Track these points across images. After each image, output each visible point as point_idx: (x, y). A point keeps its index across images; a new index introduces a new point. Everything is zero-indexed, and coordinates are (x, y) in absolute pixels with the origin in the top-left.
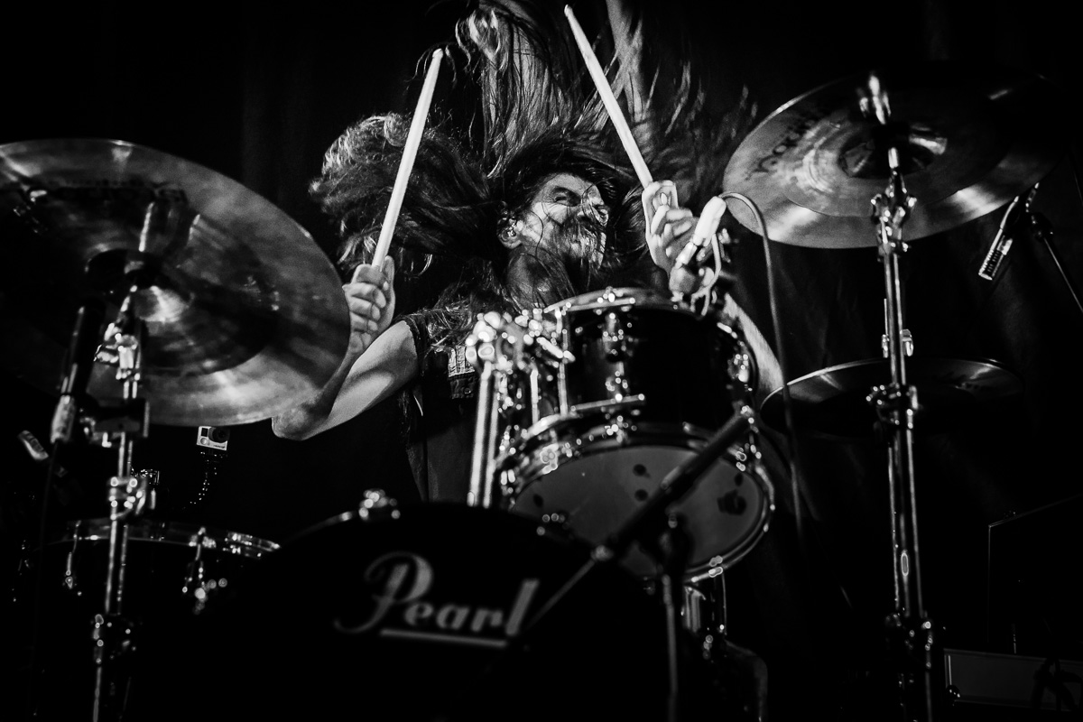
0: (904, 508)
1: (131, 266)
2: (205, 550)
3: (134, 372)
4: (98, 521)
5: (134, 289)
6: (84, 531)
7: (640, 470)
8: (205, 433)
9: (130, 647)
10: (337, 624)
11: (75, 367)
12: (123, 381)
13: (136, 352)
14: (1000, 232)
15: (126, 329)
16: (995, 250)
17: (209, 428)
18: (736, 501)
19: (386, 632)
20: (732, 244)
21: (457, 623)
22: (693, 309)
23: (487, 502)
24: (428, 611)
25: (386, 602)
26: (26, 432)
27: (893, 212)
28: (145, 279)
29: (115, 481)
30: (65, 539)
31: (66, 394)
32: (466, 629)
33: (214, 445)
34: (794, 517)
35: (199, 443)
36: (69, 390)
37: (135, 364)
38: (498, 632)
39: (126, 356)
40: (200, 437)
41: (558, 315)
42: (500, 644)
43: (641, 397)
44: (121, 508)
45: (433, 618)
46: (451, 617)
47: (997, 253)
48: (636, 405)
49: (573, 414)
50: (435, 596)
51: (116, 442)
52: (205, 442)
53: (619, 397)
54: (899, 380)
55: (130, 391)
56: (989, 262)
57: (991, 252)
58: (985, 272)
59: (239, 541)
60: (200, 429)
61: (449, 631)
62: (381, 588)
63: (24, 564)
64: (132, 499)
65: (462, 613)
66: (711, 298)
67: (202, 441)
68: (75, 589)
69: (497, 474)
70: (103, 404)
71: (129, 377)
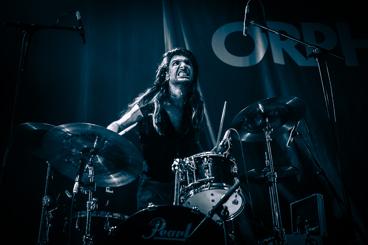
0: (276, 201)
1: (92, 151)
2: (109, 218)
3: (92, 175)
4: (83, 212)
5: (92, 156)
6: (80, 214)
7: (212, 195)
8: (108, 189)
9: (92, 243)
10: (143, 236)
11: (78, 176)
12: (90, 178)
13: (93, 171)
14: (290, 136)
15: (91, 165)
16: (290, 140)
17: (109, 188)
18: (236, 201)
19: (155, 238)
20: (232, 140)
21: (172, 235)
22: (224, 156)
23: (178, 204)
24: (166, 232)
25: (155, 231)
26: (67, 191)
27: (268, 132)
28: (95, 153)
29: (88, 202)
30: (76, 216)
31: (76, 182)
32: (175, 237)
33: (110, 192)
34: (250, 205)
35: (106, 191)
36: (77, 181)
37: (92, 174)
38: (183, 237)
39: (90, 172)
40: (107, 190)
41: (193, 158)
42: (184, 240)
43: (214, 177)
44: (89, 208)
45: (166, 234)
46: (171, 233)
47: (290, 141)
48: (212, 179)
49: (197, 182)
50: (167, 228)
51: (88, 193)
52: (108, 191)
53: (208, 178)
54: (273, 171)
55: (91, 180)
56: (289, 143)
57: (289, 141)
58: (288, 145)
59: (117, 215)
60: (107, 187)
61: (171, 237)
62: (154, 227)
63: (66, 223)
64: (92, 206)
65: (174, 232)
66: (228, 153)
67: (107, 191)
68: (78, 229)
69: (180, 197)
70: (85, 184)
71: (91, 177)
